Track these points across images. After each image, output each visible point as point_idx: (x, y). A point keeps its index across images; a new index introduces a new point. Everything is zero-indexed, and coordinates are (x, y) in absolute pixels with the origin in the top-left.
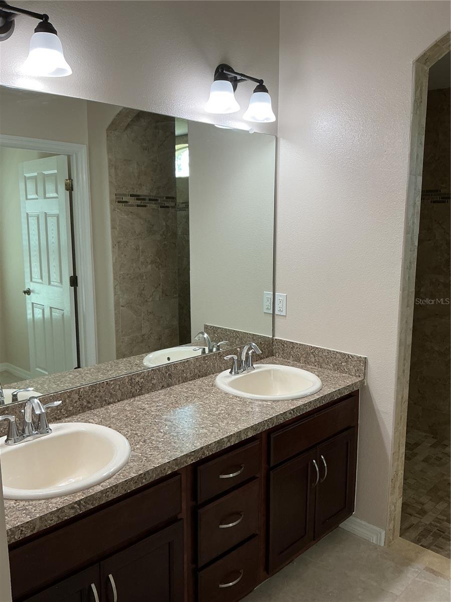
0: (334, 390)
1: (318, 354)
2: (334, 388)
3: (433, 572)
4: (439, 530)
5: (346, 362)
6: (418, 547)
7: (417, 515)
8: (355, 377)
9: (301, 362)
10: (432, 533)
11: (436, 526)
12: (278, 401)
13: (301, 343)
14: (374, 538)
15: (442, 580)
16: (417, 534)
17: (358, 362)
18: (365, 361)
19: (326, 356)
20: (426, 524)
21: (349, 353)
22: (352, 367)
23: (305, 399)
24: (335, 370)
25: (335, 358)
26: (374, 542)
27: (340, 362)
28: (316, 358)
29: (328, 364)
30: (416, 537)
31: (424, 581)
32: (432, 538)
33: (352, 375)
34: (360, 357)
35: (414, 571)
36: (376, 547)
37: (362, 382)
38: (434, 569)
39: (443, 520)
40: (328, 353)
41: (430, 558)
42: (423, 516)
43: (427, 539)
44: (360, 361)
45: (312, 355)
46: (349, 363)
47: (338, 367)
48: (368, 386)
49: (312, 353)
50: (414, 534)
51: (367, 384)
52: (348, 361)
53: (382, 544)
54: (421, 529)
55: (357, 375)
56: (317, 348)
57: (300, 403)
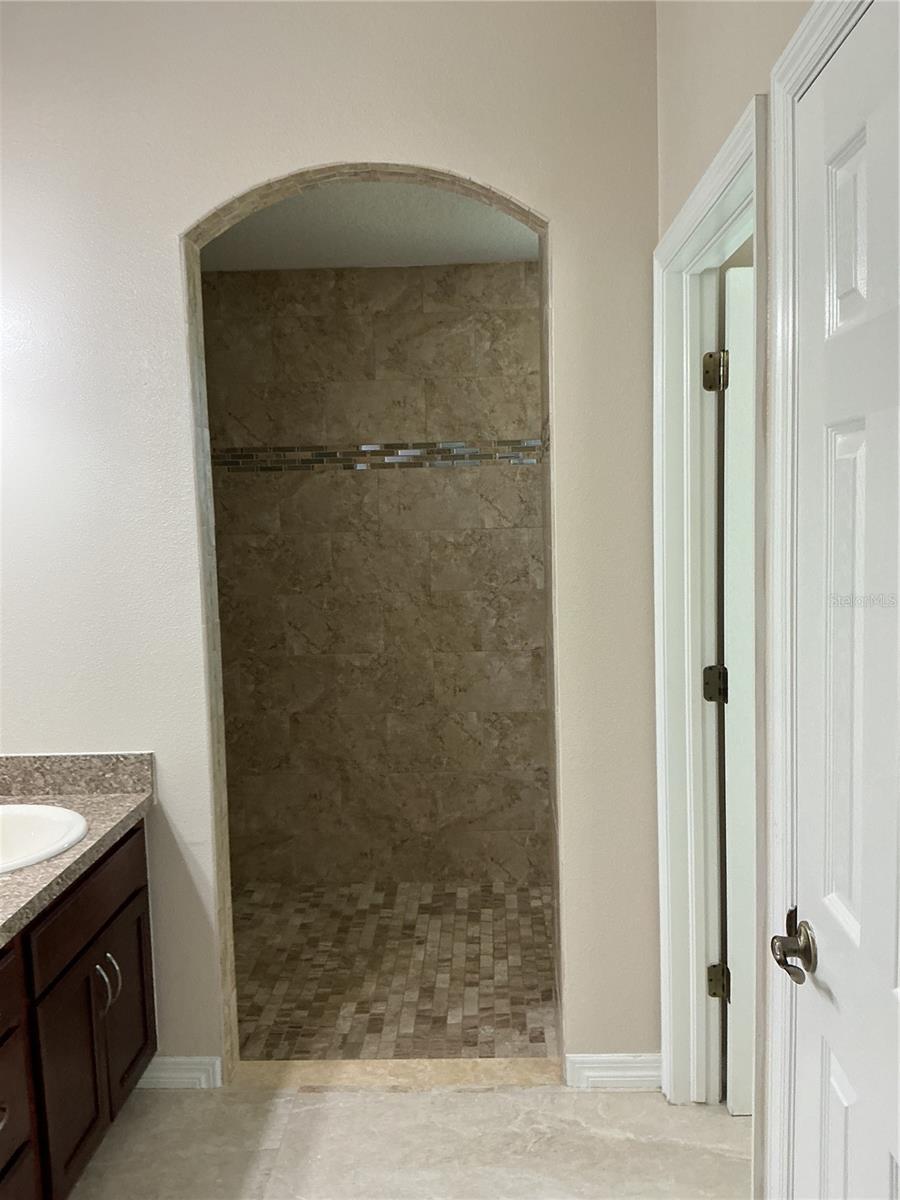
0: (114, 824)
1: (51, 770)
2: (112, 820)
3: (312, 1089)
4: (291, 1027)
5: (113, 770)
6: (273, 1064)
7: (249, 1018)
8: (135, 795)
9: (13, 793)
10: (284, 1036)
11: (286, 1022)
12: (21, 870)
13: (10, 755)
14: (203, 1080)
15: (331, 1094)
16: (262, 1046)
17: (138, 764)
18: (150, 761)
19: (69, 768)
20: (269, 1026)
21: (116, 753)
22: (126, 777)
23: (72, 852)
24: (91, 791)
25: (90, 768)
26: (204, 1086)
27: (101, 773)
28: (48, 777)
29: (75, 782)
30: (262, 1052)
31: (305, 1108)
32: (286, 1043)
33: (128, 792)
34: (142, 755)
35: (286, 1101)
36: (209, 1094)
37: (150, 799)
38: (311, 1084)
39: (291, 1009)
40: (72, 761)
41: (302, 1071)
42: (259, 1016)
43: (281, 1046)
44: (141, 762)
45: (37, 775)
46: (120, 770)
47: (97, 785)
48: (159, 804)
49: (37, 769)
50: (258, 1047)
51: (158, 799)
52: (118, 767)
53: (219, 1083)
54: (264, 1036)
55: (139, 788)
56: (48, 757)
57: (67, 861)
